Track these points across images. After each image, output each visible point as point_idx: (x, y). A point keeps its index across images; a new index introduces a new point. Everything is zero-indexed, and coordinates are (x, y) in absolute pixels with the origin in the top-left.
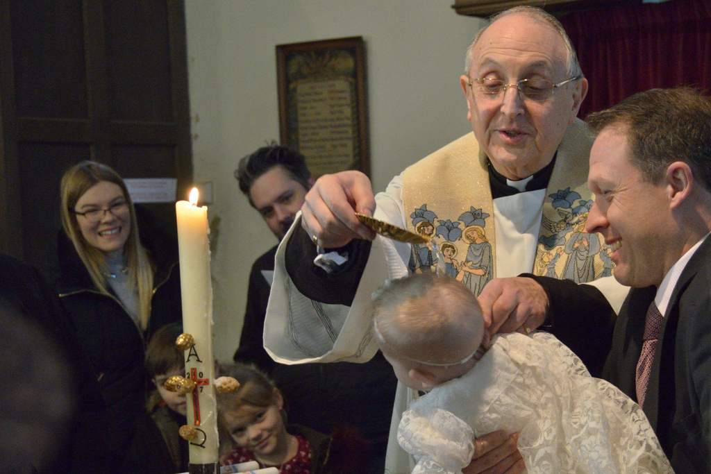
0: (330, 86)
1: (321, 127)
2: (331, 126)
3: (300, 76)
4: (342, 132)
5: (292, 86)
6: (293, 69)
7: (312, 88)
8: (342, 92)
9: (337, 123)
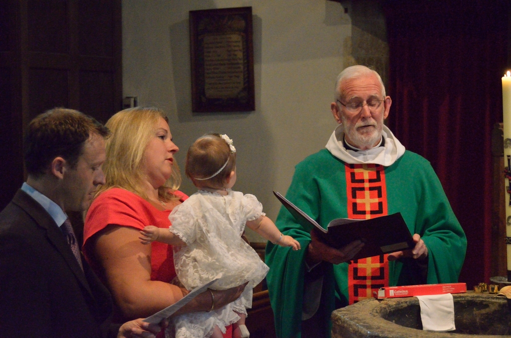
0: (228, 38)
3: (206, 31)
4: (235, 68)
5: (199, 38)
6: (201, 26)
7: (214, 39)
8: (236, 42)
9: (232, 62)
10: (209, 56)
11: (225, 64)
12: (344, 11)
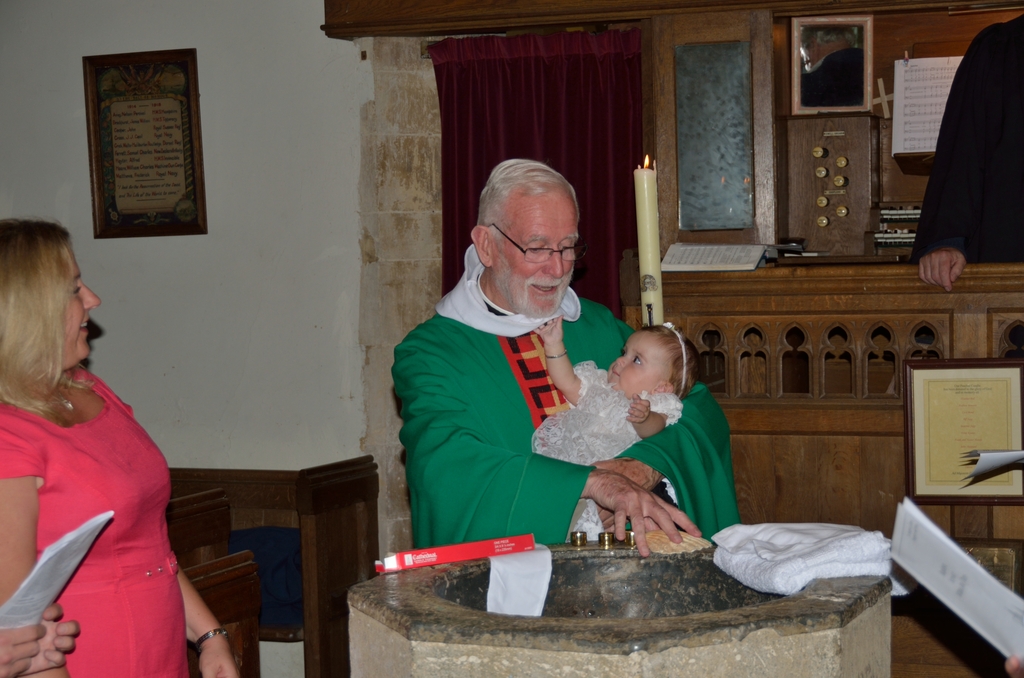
0: (155, 105)
1: (143, 153)
2: (156, 152)
3: (115, 92)
4: (170, 158)
5: (103, 105)
6: (105, 86)
7: (130, 107)
8: (170, 112)
9: (164, 148)
10: (121, 138)
11: (150, 152)
12: (359, 57)
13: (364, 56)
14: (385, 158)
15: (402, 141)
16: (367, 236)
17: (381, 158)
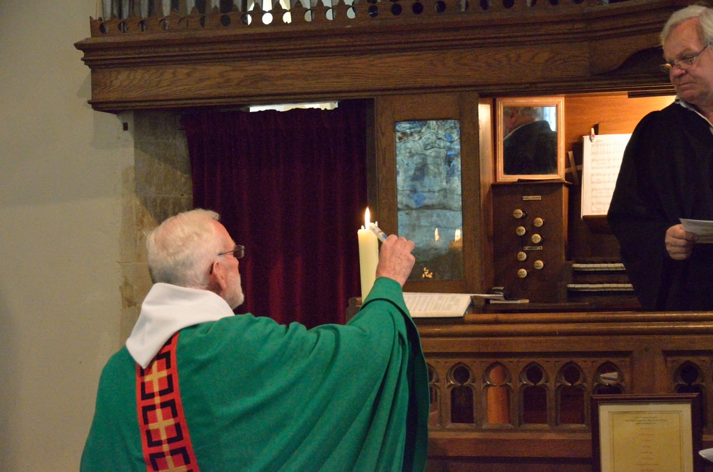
12: (122, 127)
13: (125, 127)
14: (143, 216)
15: (158, 201)
16: (126, 284)
17: (140, 215)
